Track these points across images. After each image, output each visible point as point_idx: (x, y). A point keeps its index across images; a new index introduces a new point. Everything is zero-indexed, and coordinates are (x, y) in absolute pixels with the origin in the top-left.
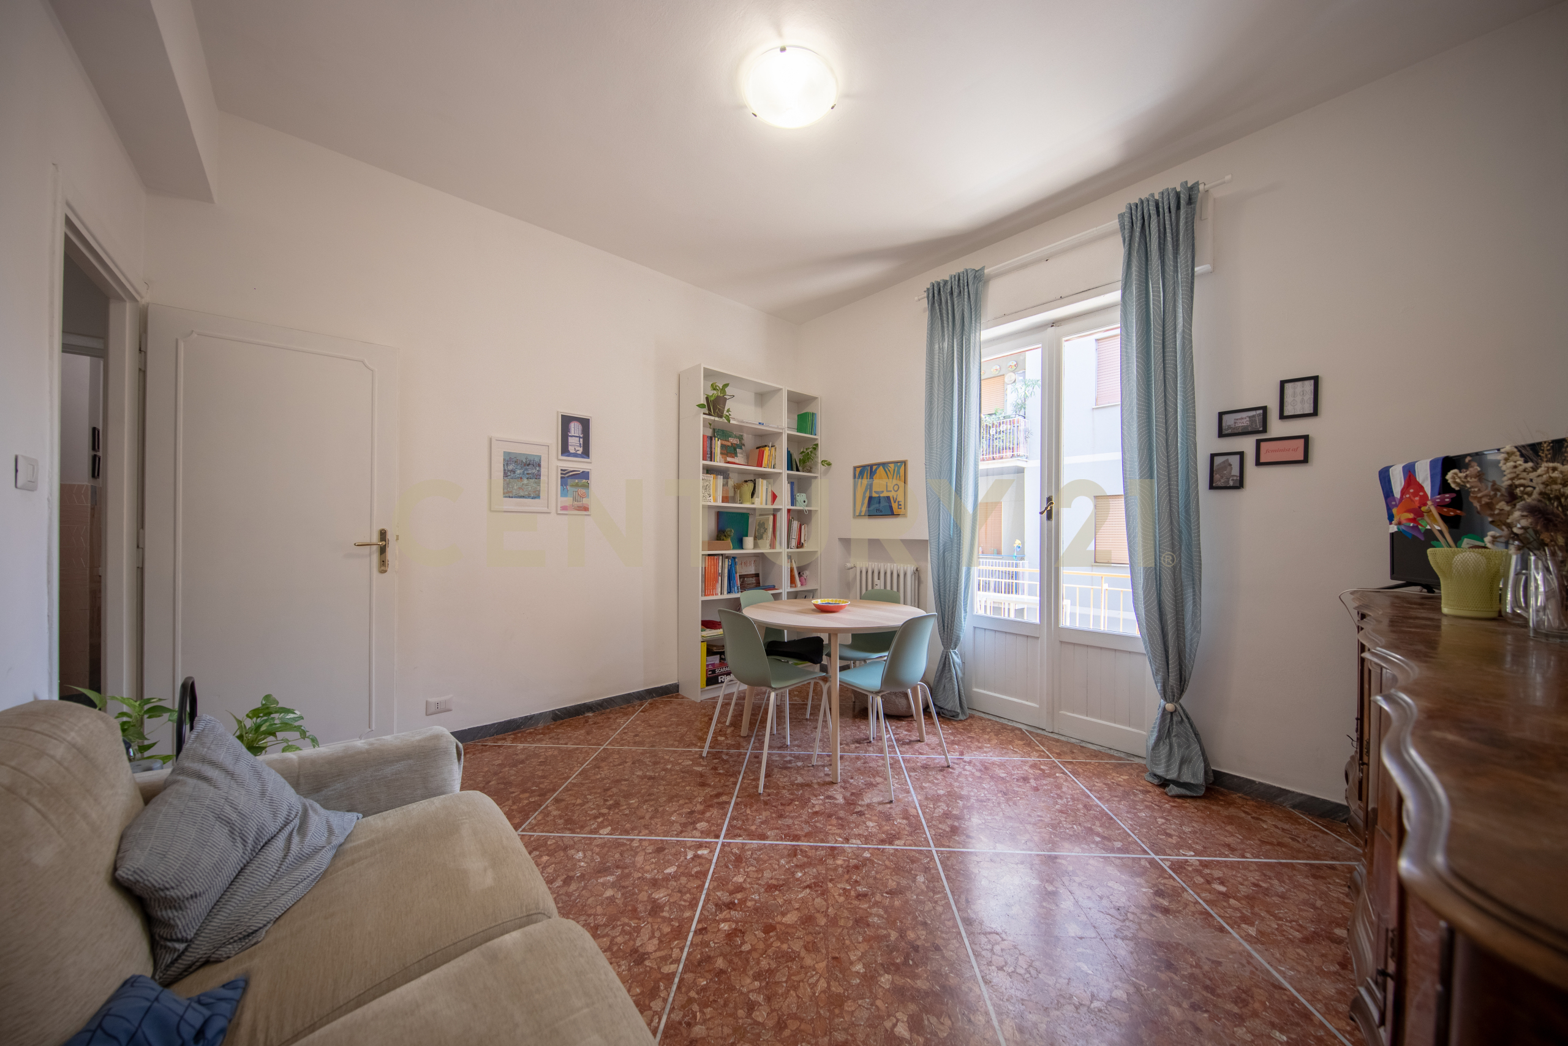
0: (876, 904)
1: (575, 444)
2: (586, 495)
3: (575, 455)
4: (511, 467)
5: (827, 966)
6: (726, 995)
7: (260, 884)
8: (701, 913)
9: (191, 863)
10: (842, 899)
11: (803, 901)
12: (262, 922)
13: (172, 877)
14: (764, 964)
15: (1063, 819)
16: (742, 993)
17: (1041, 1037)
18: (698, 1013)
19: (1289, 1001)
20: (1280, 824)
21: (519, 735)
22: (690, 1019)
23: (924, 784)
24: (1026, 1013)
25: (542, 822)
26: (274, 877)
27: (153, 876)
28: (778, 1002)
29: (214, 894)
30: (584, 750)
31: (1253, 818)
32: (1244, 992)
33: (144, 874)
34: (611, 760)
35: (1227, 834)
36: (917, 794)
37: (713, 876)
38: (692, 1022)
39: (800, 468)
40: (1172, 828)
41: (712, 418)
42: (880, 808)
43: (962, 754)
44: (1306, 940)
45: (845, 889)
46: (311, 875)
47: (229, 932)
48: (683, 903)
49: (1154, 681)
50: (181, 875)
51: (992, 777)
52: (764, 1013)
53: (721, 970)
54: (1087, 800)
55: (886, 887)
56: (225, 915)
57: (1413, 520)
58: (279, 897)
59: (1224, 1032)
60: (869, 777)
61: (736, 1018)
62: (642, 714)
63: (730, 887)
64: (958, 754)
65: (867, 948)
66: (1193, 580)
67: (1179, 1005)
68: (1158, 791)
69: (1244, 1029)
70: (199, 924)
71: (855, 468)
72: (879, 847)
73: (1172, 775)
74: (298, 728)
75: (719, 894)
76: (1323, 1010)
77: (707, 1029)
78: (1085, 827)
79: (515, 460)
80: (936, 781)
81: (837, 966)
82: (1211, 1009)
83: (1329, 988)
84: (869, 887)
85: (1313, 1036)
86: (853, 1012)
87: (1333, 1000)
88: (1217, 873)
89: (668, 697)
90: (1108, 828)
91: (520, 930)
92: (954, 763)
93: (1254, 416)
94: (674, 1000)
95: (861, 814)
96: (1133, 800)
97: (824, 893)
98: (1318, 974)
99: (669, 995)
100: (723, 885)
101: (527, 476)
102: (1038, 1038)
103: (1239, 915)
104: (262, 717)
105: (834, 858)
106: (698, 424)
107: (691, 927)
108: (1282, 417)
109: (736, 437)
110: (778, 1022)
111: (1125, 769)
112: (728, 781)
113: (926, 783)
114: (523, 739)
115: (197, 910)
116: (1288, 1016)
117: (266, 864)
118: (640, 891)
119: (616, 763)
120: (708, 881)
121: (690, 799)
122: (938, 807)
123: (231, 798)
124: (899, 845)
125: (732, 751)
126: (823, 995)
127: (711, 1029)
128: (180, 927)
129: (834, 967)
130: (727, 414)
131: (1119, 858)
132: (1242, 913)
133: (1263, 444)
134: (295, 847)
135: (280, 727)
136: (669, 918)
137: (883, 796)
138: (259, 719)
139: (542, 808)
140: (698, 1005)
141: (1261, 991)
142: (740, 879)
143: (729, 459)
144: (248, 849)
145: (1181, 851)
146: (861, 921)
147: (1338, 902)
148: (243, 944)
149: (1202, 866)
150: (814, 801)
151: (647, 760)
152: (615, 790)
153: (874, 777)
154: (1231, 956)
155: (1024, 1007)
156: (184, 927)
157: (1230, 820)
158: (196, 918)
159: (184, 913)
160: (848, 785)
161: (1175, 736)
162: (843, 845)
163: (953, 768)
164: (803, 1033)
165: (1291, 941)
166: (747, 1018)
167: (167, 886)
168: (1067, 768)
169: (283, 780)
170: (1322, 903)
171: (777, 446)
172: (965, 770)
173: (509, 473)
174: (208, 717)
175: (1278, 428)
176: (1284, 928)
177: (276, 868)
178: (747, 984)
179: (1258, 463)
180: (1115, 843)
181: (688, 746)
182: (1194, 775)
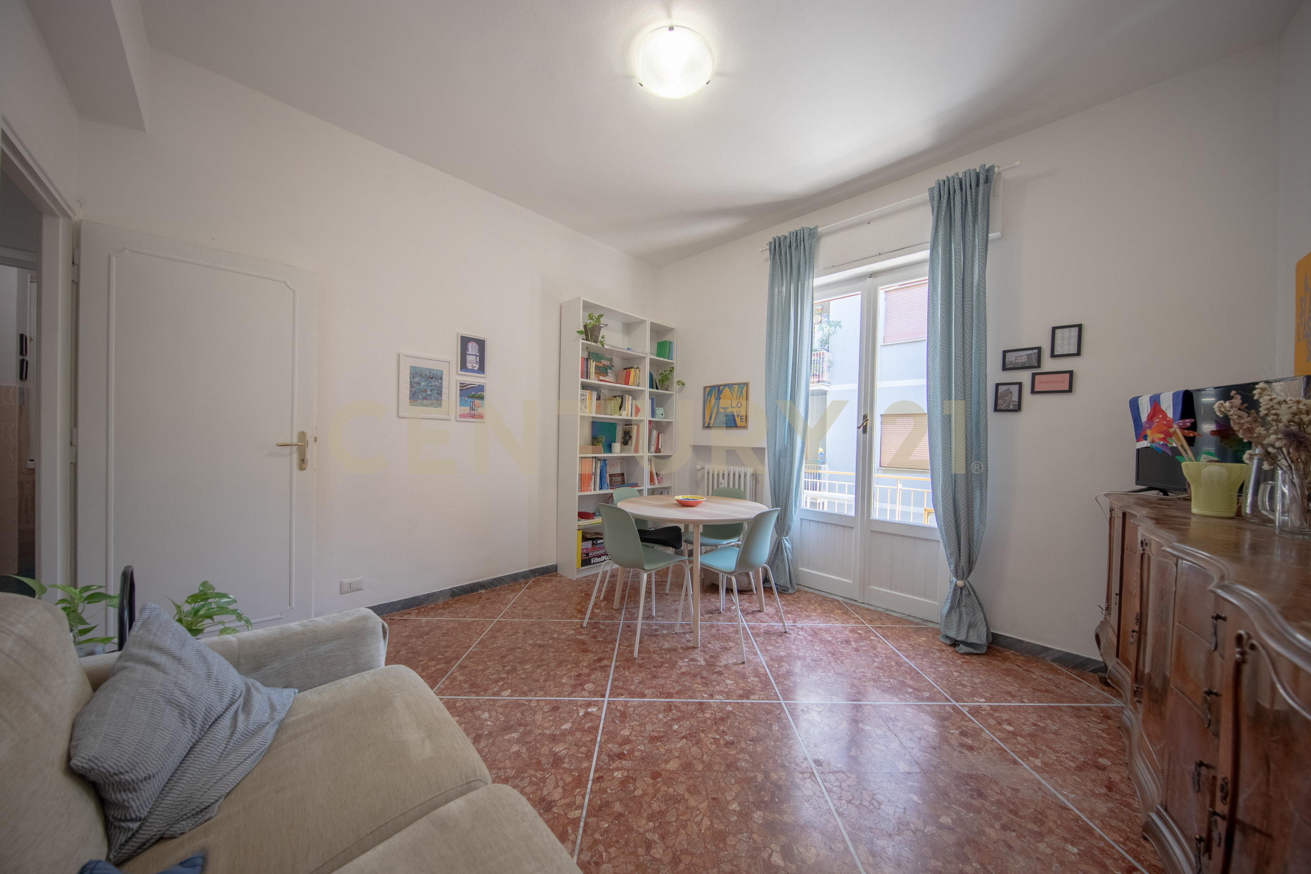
0: (743, 750)
1: (472, 362)
2: (482, 406)
3: (472, 371)
4: (416, 380)
5: (708, 806)
6: (626, 836)
7: (209, 761)
8: (597, 764)
9: (144, 747)
10: (713, 747)
11: (682, 750)
12: (213, 798)
13: (126, 762)
14: (655, 806)
15: (881, 674)
16: (639, 833)
17: (890, 859)
18: (604, 853)
19: (1074, 819)
20: (1045, 675)
21: (422, 610)
22: (598, 858)
23: (768, 647)
24: (875, 839)
25: (449, 686)
26: (222, 754)
27: (108, 762)
28: (671, 840)
29: (166, 774)
30: (481, 622)
31: (1024, 670)
32: (1041, 814)
33: (99, 760)
34: (505, 631)
35: (1007, 684)
36: (764, 656)
37: (603, 730)
38: (600, 861)
39: (659, 387)
40: (965, 680)
41: (589, 343)
42: (735, 668)
43: (795, 621)
44: (1080, 768)
45: (715, 738)
46: (258, 750)
47: (182, 809)
48: (580, 755)
49: (947, 563)
50: (135, 759)
51: (821, 641)
52: (660, 850)
53: (619, 813)
54: (897, 658)
55: (749, 735)
56: (177, 792)
57: (1164, 439)
58: (229, 773)
59: (1030, 847)
60: (723, 642)
61: (637, 856)
62: (527, 590)
63: (619, 739)
64: (791, 621)
65: (739, 788)
66: (981, 483)
67: (992, 827)
68: (950, 649)
69: (1045, 844)
70: (152, 803)
71: (705, 388)
72: (739, 701)
73: (962, 637)
74: (234, 612)
75: (610, 746)
76: (1101, 825)
77: (613, 867)
78: (899, 680)
79: (420, 373)
80: (777, 645)
81: (716, 806)
82: (1017, 829)
83: (1102, 807)
84: (735, 736)
85: (1096, 847)
86: (735, 845)
87: (1107, 817)
88: (1005, 716)
89: (548, 576)
90: (917, 681)
91: (463, 797)
92: (789, 629)
93: (1031, 354)
94: (581, 842)
95: (720, 673)
96: (933, 658)
97: (698, 742)
98: (1092, 796)
99: (576, 838)
100: (613, 738)
101: (431, 388)
102: (887, 860)
103: (1026, 750)
104: (199, 602)
105: (703, 711)
106: (577, 348)
107: (589, 776)
108: (1053, 355)
109: (607, 359)
110: (673, 858)
111: (923, 632)
112: (607, 647)
113: (769, 646)
114: (426, 614)
115: (150, 790)
116: (1076, 831)
117: (214, 742)
118: (542, 746)
119: (510, 634)
120: (599, 735)
121: (577, 663)
122: (782, 666)
123: (180, 682)
124: (754, 699)
125: (607, 622)
126: (708, 832)
127: (617, 867)
128: (135, 807)
129: (714, 807)
130: (602, 340)
131: (929, 705)
132: (1028, 748)
133: (1037, 377)
134: (241, 725)
135: (217, 611)
136: (570, 769)
137: (736, 658)
138: (197, 604)
139: (449, 674)
140: (603, 845)
141: (1052, 812)
142: (626, 732)
143: (601, 378)
144: (197, 729)
145: (975, 698)
146: (731, 766)
147: (1097, 737)
148: (197, 819)
149: (993, 711)
150: (680, 663)
151: (536, 631)
152: (511, 657)
153: (727, 642)
154: (1025, 784)
155: (872, 834)
156: (138, 807)
157: (1008, 672)
158: (149, 798)
159: (139, 794)
160: (707, 649)
161: (963, 606)
162: (709, 701)
163: (789, 634)
164: (695, 866)
165: (1068, 770)
166: (646, 855)
167: (122, 770)
168: (878, 632)
169: (226, 662)
170: (1086, 738)
171: (641, 368)
172: (799, 635)
173: (415, 385)
174: (153, 606)
175: (1049, 364)
176: (1061, 759)
177: (224, 745)
178: (643, 824)
179: (1033, 392)
180: (924, 693)
181: (570, 618)
182: (979, 637)
